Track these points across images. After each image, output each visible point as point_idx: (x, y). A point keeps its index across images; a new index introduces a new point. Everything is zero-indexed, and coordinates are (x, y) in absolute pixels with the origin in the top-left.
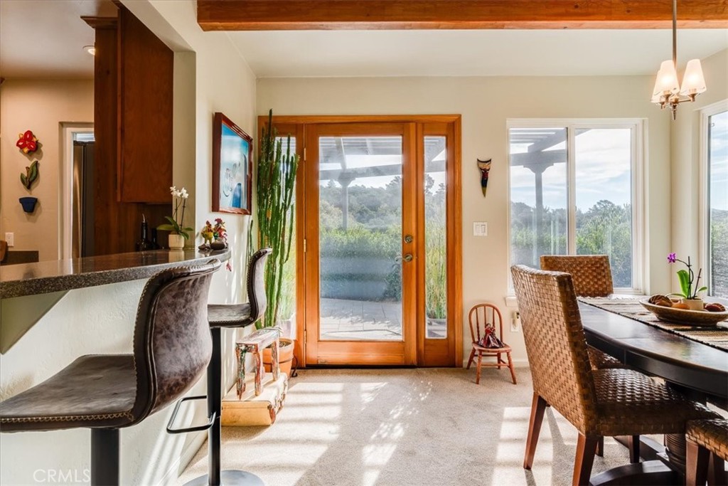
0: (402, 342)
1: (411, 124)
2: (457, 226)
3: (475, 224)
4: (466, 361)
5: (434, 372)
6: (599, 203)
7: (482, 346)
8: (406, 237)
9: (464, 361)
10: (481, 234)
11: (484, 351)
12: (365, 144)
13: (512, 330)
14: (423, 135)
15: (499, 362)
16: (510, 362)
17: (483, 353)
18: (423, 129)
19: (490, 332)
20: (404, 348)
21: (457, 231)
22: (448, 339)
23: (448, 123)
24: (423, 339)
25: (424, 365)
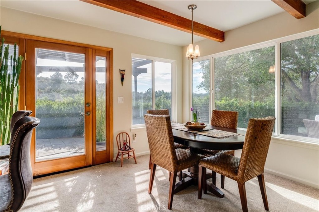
0: (85, 155)
1: (90, 49)
2: (111, 98)
3: (118, 97)
4: (115, 158)
5: (101, 166)
6: (149, 90)
7: (123, 150)
8: (87, 104)
9: (114, 159)
10: (121, 102)
11: (124, 152)
12: (64, 56)
13: (133, 142)
14: (95, 55)
15: (128, 156)
16: (134, 155)
17: (124, 153)
18: (95, 52)
19: (125, 144)
20: (86, 158)
21: (111, 101)
22: (107, 150)
23: (107, 52)
24: (95, 152)
25: (96, 164)
